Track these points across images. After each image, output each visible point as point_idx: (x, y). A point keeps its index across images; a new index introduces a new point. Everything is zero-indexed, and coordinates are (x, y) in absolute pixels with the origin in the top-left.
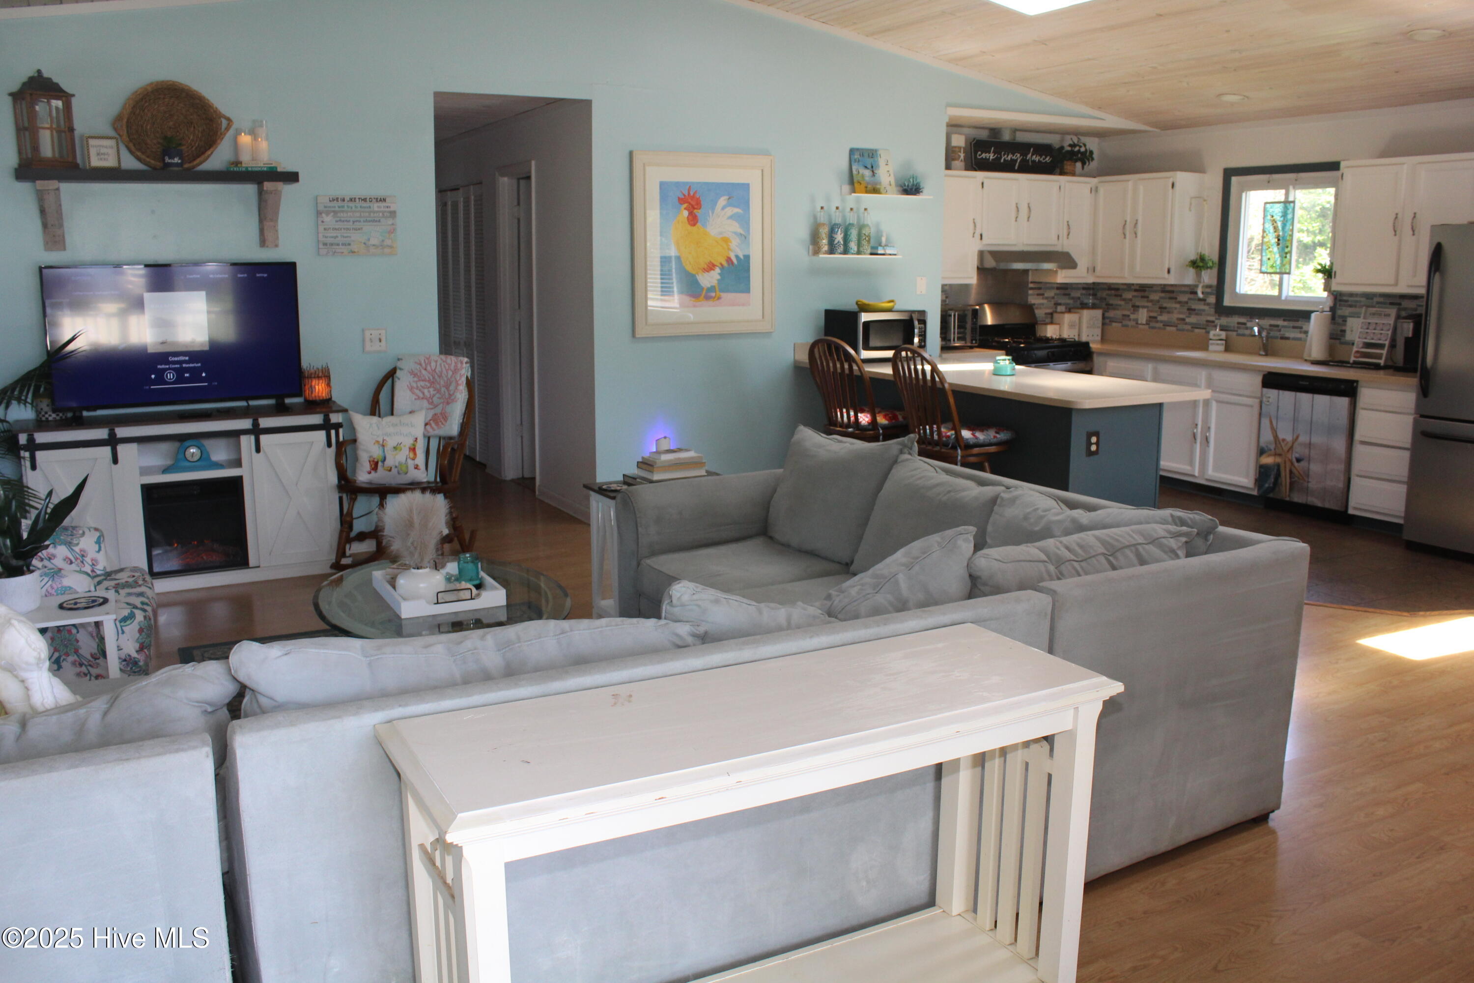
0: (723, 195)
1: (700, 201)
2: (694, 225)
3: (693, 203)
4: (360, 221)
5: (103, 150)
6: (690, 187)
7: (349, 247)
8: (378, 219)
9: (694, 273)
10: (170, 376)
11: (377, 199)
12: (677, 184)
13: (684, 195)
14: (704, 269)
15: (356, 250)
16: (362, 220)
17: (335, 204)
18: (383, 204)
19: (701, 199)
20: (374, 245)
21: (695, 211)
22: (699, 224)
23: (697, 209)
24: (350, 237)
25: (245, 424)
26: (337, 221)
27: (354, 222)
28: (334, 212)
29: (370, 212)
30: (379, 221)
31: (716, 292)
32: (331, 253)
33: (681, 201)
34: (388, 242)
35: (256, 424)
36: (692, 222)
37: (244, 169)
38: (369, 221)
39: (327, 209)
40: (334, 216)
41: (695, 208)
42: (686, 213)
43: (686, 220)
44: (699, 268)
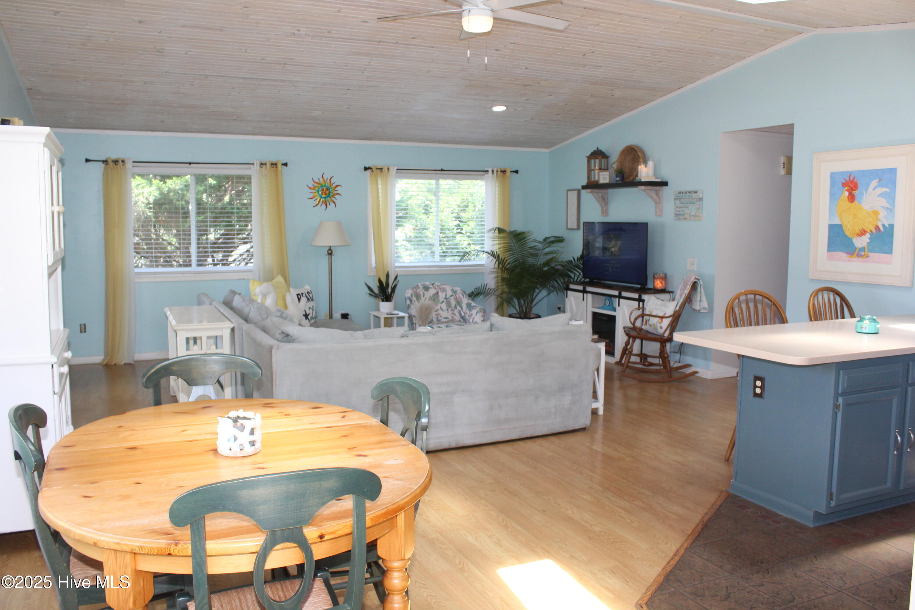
1: (857, 184)
2: (853, 202)
3: (852, 186)
5: (605, 176)
6: (850, 174)
7: (684, 216)
9: (850, 236)
10: (610, 270)
11: (694, 192)
12: (842, 173)
13: (846, 181)
14: (858, 234)
15: (686, 218)
16: (689, 202)
17: (680, 195)
18: (696, 194)
19: (858, 183)
20: (693, 215)
21: (854, 192)
22: (856, 202)
23: (854, 190)
24: (685, 211)
25: (616, 293)
26: (681, 203)
27: (686, 204)
28: (680, 199)
29: (692, 199)
30: (694, 203)
31: (865, 252)
32: (678, 219)
33: (844, 185)
34: (698, 214)
35: (620, 293)
36: (851, 200)
38: (691, 203)
39: (678, 197)
40: (680, 201)
41: (853, 190)
42: (847, 194)
43: (847, 199)
44: (855, 234)
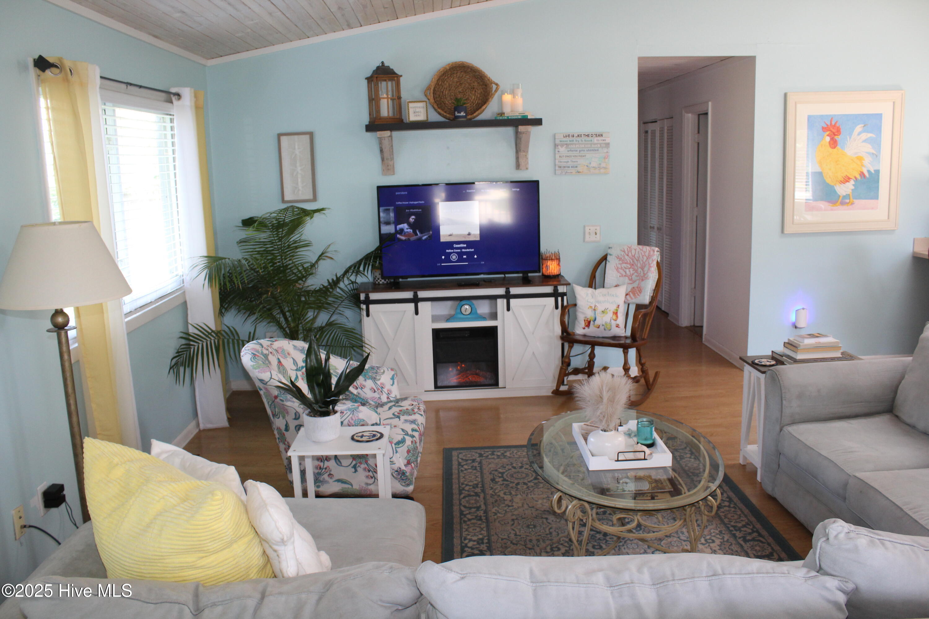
0: (859, 124)
1: (840, 129)
2: (834, 148)
3: (834, 131)
4: (584, 151)
5: (418, 110)
6: (832, 118)
7: (576, 168)
8: (597, 149)
9: (832, 184)
10: (454, 257)
11: (596, 135)
12: (822, 117)
13: (827, 125)
14: (841, 181)
15: (581, 171)
16: (586, 149)
17: (567, 139)
18: (601, 138)
19: (840, 127)
20: (594, 167)
21: (836, 137)
22: (838, 147)
23: (837, 135)
24: (577, 162)
25: (501, 291)
26: (568, 151)
27: (580, 151)
28: (566, 144)
29: (591, 144)
30: (598, 150)
31: (850, 199)
32: (564, 173)
33: (824, 129)
34: (603, 165)
35: (507, 291)
36: (833, 146)
37: (506, 118)
38: (590, 151)
39: (562, 143)
40: (566, 148)
41: (835, 135)
42: (828, 139)
43: (828, 144)
44: (837, 181)
